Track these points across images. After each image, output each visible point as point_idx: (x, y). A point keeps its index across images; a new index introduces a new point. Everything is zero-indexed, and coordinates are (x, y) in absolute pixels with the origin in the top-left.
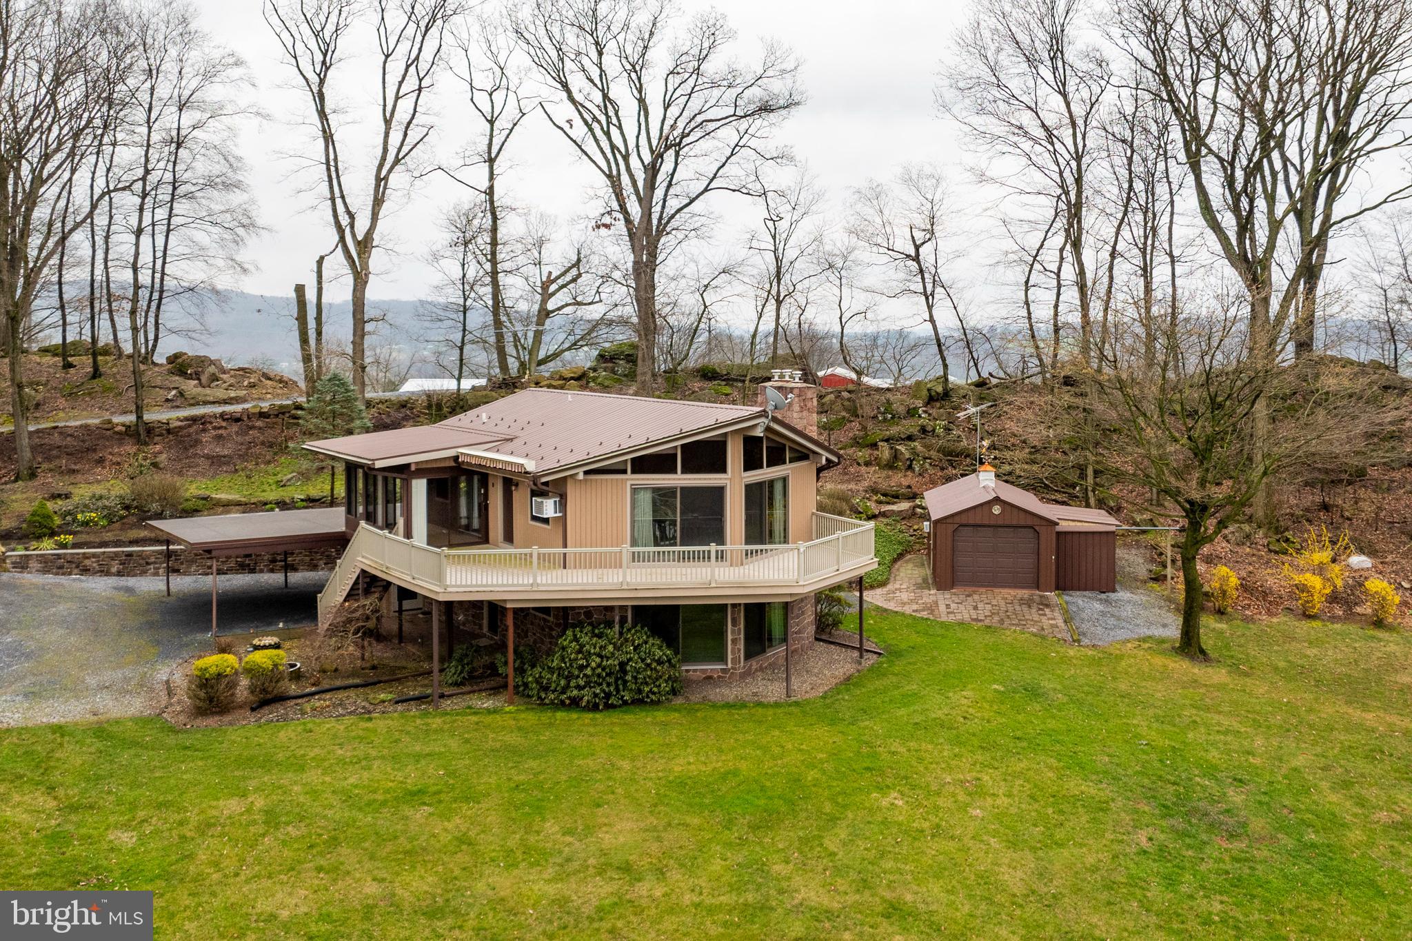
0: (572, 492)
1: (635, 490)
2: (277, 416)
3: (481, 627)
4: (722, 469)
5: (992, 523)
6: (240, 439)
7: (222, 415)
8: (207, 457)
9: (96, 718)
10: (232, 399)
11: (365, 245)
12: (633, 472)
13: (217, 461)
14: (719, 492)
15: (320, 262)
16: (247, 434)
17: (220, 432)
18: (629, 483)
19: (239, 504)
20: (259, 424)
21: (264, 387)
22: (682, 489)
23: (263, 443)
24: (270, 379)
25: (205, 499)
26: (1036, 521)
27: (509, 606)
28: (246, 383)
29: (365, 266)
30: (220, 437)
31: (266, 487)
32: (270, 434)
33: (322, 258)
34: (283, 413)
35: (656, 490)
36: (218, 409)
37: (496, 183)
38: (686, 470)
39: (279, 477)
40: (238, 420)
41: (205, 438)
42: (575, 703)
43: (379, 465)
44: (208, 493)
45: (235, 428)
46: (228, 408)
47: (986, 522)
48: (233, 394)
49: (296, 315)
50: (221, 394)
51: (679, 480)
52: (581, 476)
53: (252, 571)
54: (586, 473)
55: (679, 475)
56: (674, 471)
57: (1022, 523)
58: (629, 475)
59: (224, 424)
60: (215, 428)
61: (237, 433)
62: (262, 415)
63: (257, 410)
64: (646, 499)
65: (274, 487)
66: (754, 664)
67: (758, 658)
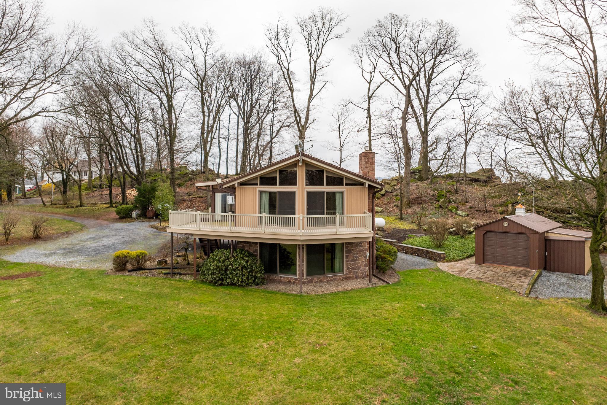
0: (237, 193)
1: (261, 193)
4: (295, 184)
5: (504, 230)
12: (261, 184)
14: (294, 194)
18: (258, 189)
22: (279, 192)
26: (528, 231)
35: (269, 193)
38: (281, 184)
47: (500, 230)
51: (278, 188)
52: (236, 185)
56: (276, 184)
57: (520, 231)
58: (259, 186)
64: (266, 197)
66: (315, 279)
67: (318, 276)
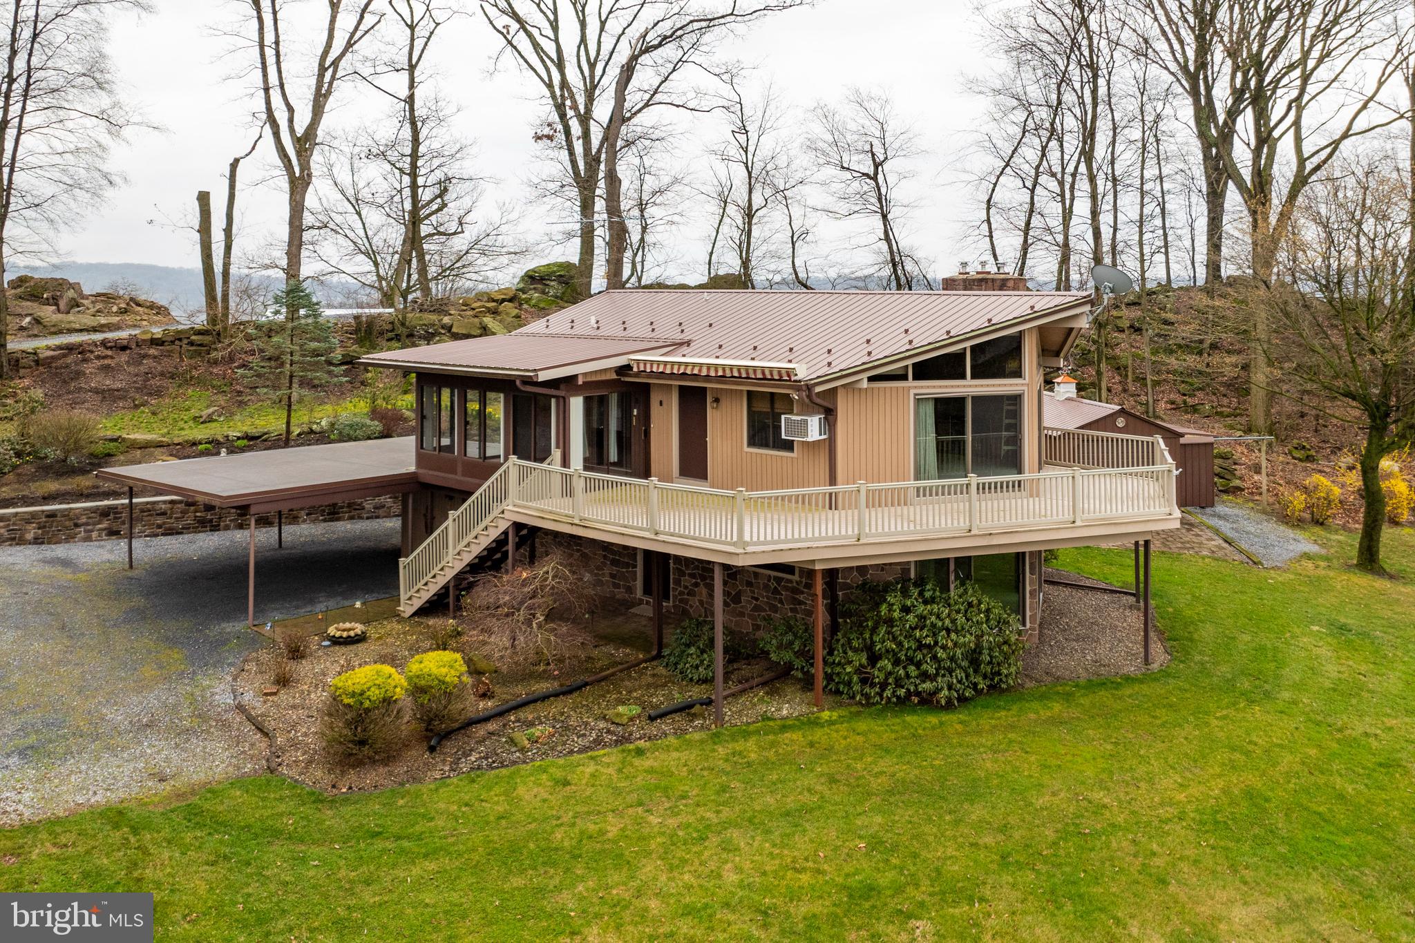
0: (843, 406)
1: (918, 402)
2: (173, 342)
3: (630, 590)
4: (1018, 374)
6: (131, 369)
7: (104, 343)
8: (96, 391)
9: (167, 787)
10: (103, 326)
11: (306, 142)
12: (915, 378)
13: (109, 397)
14: (1016, 399)
15: (234, 165)
16: (141, 364)
17: (106, 362)
18: (912, 393)
19: (160, 445)
20: (152, 351)
21: (137, 313)
22: (973, 398)
23: (162, 374)
24: (139, 305)
25: (115, 440)
27: (818, 567)
28: (115, 309)
29: (305, 166)
30: (106, 368)
31: (181, 424)
32: (167, 364)
33: (237, 161)
34: (180, 340)
35: (938, 401)
36: (98, 337)
37: (417, 92)
38: (977, 375)
39: (194, 412)
40: (124, 348)
41: (89, 368)
42: (928, 702)
43: (543, 376)
44: (118, 434)
45: (124, 357)
46: (110, 335)
48: (103, 321)
49: (197, 227)
50: (88, 321)
51: (968, 387)
52: (865, 384)
53: (215, 528)
54: (871, 379)
55: (968, 381)
56: (962, 376)
58: (910, 383)
59: (109, 353)
60: (98, 358)
61: (128, 363)
62: (154, 342)
63: (148, 336)
65: (191, 423)
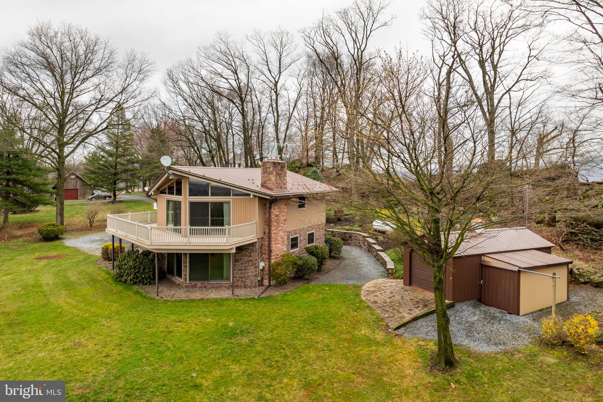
1: (168, 201)
18: (166, 198)
58: (166, 195)
66: (199, 284)
67: (203, 282)
